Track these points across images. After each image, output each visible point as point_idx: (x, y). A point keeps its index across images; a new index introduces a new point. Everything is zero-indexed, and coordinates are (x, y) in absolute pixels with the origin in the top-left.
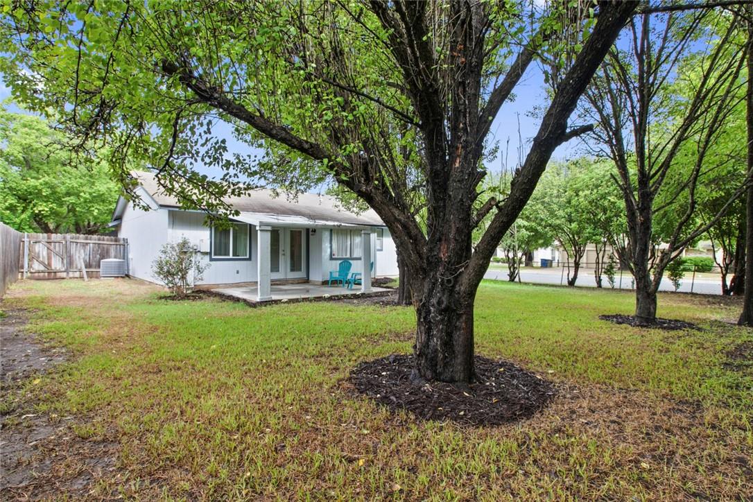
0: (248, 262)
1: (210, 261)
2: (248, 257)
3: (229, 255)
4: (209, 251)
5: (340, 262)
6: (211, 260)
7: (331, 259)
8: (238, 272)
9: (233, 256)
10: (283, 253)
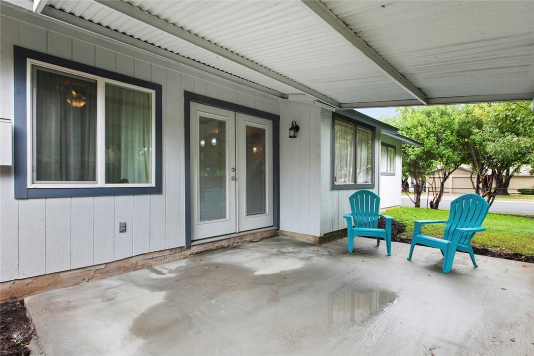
0: (155, 198)
1: (18, 197)
2: (153, 184)
3: (94, 179)
4: (9, 162)
5: (352, 192)
6: (23, 194)
7: (334, 187)
8: (123, 228)
9: (107, 181)
10: (233, 174)
